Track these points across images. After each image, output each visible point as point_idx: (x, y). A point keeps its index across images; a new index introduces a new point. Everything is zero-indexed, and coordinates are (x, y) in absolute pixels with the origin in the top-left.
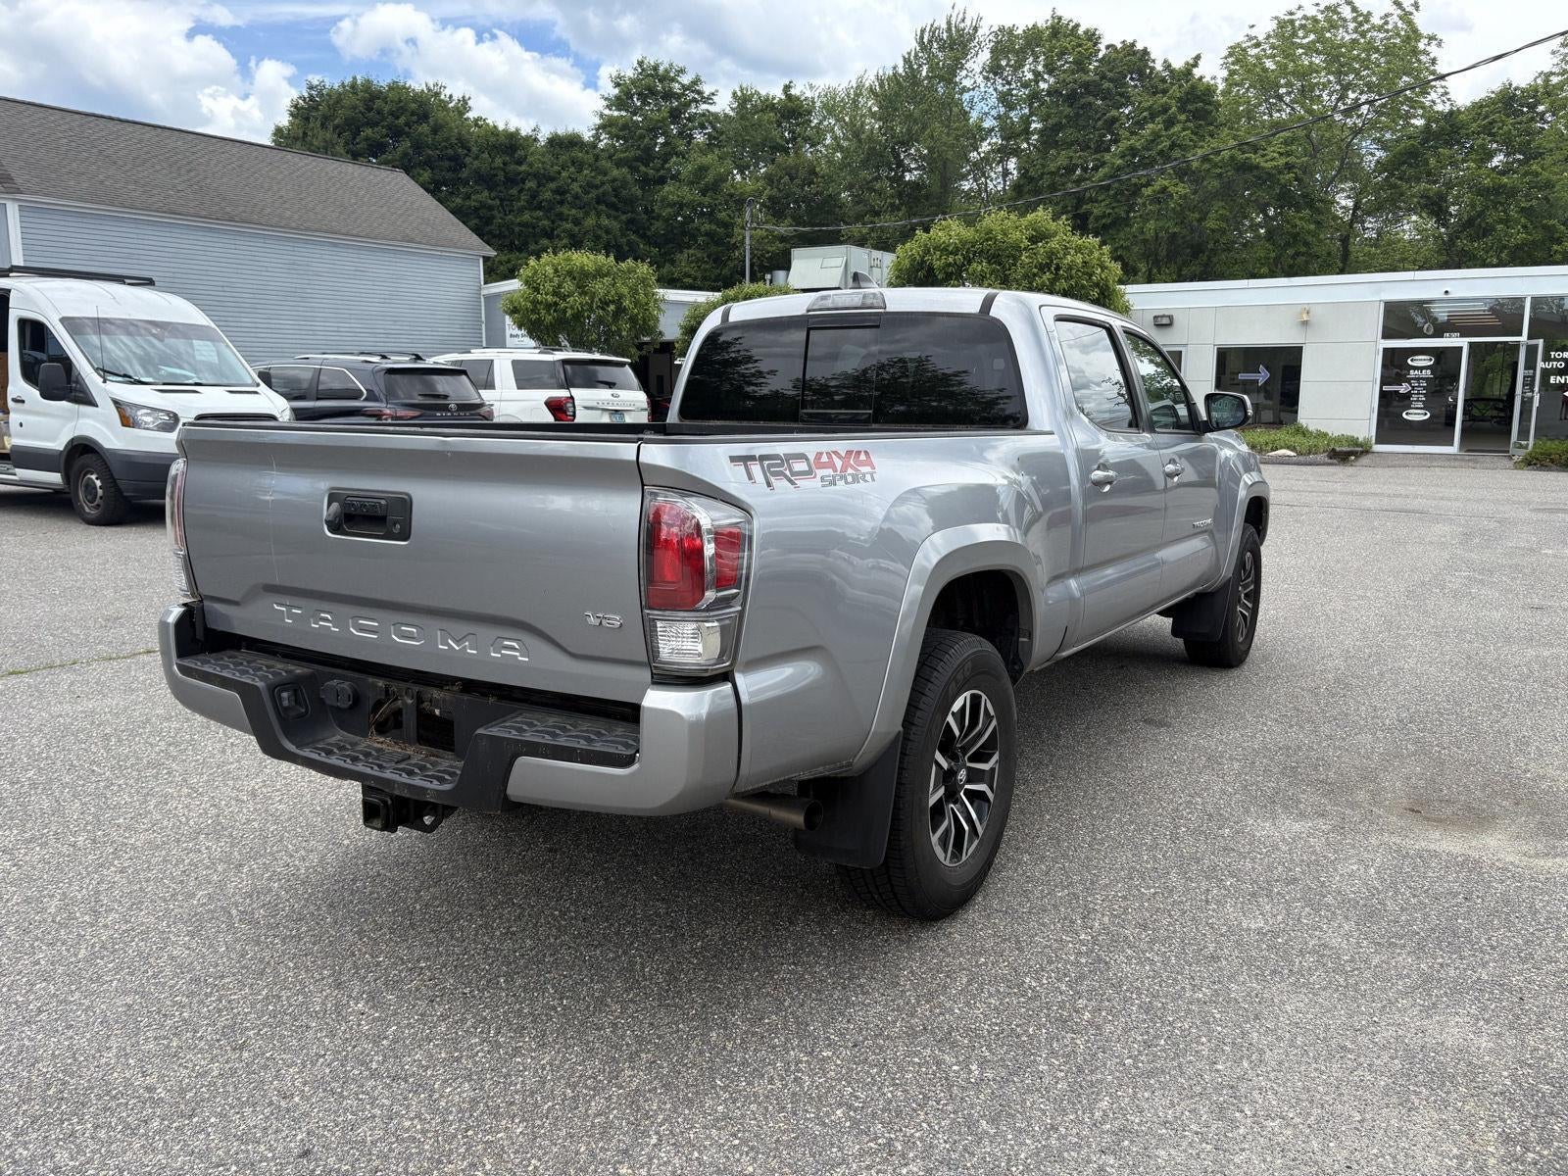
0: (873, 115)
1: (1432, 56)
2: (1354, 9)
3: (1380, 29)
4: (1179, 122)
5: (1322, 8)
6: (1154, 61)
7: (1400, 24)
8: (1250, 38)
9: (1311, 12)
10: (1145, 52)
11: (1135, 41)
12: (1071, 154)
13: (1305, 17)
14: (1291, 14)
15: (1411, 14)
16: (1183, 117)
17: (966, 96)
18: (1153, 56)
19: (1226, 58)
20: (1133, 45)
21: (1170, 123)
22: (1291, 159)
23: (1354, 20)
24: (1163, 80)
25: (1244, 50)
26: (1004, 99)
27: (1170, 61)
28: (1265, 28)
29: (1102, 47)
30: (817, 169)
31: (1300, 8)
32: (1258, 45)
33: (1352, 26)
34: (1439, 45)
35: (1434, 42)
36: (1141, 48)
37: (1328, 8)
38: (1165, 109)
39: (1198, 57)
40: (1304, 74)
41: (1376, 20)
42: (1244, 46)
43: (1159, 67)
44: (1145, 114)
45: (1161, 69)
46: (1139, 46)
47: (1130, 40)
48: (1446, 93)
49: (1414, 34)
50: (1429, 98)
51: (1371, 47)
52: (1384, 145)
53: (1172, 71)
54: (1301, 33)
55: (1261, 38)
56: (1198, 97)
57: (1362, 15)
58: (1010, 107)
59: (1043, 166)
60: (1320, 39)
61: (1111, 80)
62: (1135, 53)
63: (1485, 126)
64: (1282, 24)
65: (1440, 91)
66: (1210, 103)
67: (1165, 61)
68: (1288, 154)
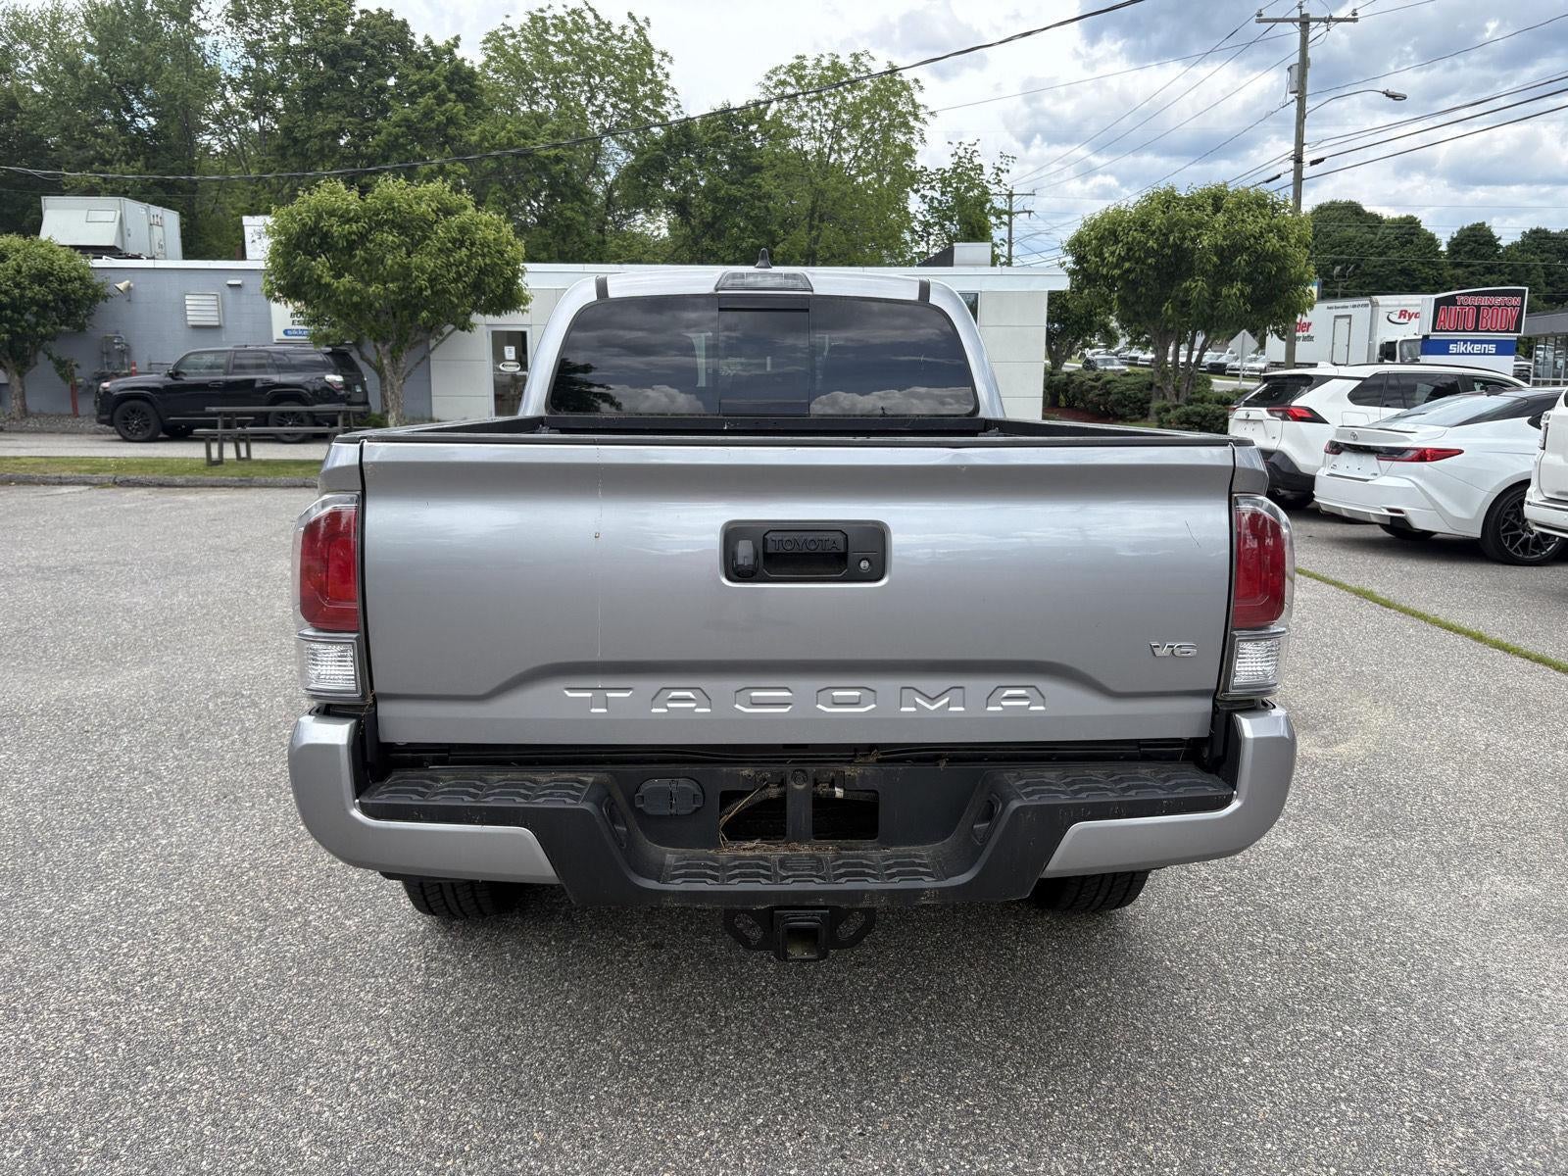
0: (89, 48)
1: (666, 71)
2: (596, 17)
3: (620, 39)
4: (449, 100)
5: (569, 10)
6: (413, 35)
7: (635, 36)
8: (506, 28)
9: (561, 12)
10: (404, 24)
11: (391, 11)
12: (340, 118)
13: (555, 17)
14: (541, 10)
15: (644, 28)
16: (452, 96)
17: (209, 40)
18: (412, 30)
19: (484, 42)
20: (390, 14)
21: (441, 100)
22: (560, 151)
23: (597, 27)
24: (426, 55)
25: (502, 39)
26: (252, 49)
27: (432, 37)
28: (519, 21)
29: (356, 10)
30: (21, 104)
31: (550, 7)
32: (513, 36)
33: (595, 32)
34: (671, 61)
35: (667, 59)
36: (399, 19)
37: (574, 11)
38: (434, 86)
39: (457, 38)
40: (557, 71)
41: (616, 30)
42: (501, 34)
43: (419, 41)
44: (414, 87)
45: (422, 44)
46: (397, 17)
47: (386, 9)
48: (679, 106)
49: (648, 49)
50: (665, 109)
51: (611, 54)
52: (628, 146)
53: (435, 50)
54: (552, 32)
55: (516, 29)
56: (464, 79)
57: (603, 23)
58: (260, 58)
59: (309, 129)
60: (569, 39)
61: (373, 47)
62: (394, 23)
63: (714, 139)
64: (534, 19)
65: (674, 103)
66: (475, 86)
67: (427, 37)
68: (556, 146)
